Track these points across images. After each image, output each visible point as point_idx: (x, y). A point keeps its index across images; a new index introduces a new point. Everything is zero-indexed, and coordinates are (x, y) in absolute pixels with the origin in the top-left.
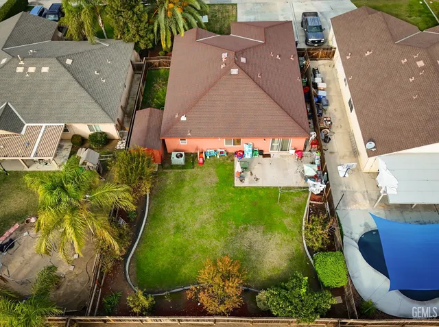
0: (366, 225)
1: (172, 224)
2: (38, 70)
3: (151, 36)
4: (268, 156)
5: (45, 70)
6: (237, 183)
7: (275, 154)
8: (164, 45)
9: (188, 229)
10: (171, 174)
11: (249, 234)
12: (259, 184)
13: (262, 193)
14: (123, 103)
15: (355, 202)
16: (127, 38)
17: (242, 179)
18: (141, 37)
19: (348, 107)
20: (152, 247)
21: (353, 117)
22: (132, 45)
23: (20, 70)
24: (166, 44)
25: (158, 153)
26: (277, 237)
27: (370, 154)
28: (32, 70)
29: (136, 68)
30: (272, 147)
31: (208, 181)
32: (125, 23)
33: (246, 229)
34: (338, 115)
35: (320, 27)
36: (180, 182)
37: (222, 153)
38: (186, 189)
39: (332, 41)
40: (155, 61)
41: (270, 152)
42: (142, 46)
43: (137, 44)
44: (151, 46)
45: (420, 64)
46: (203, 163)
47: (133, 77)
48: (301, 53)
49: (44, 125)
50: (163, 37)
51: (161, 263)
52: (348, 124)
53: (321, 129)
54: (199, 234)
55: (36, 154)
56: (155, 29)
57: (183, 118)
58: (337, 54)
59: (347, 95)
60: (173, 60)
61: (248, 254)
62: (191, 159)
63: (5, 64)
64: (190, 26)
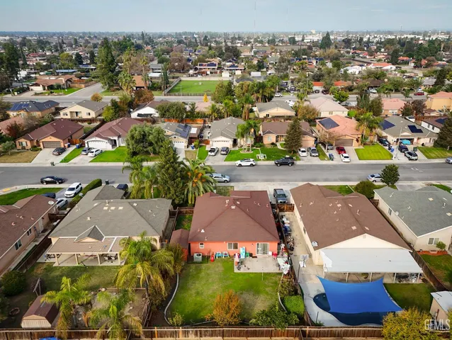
0: (318, 290)
1: (193, 292)
2: (117, 209)
3: (183, 197)
4: (256, 257)
5: (121, 208)
6: (236, 271)
7: (260, 255)
8: (190, 202)
9: (205, 294)
10: (193, 266)
11: (244, 296)
12: (250, 271)
13: (252, 275)
14: (163, 229)
15: (311, 279)
16: (168, 196)
17: (239, 269)
18: (177, 196)
19: (303, 232)
20: (181, 303)
21: (306, 236)
22: (171, 201)
23: (106, 208)
24: (191, 201)
25: (185, 255)
26: (262, 297)
27: (316, 248)
28: (113, 208)
29: (172, 214)
30: (258, 251)
31: (217, 270)
32: (169, 188)
33: (242, 294)
34: (298, 238)
35: (285, 195)
36: (199, 270)
37: (226, 254)
38: (203, 274)
39: (292, 201)
40: (184, 210)
41: (257, 255)
42: (177, 202)
43: (173, 200)
44: (182, 202)
45: (339, 205)
46: (214, 260)
47: (169, 220)
48: (273, 206)
49: (116, 237)
50: (190, 198)
51: (187, 311)
52: (304, 241)
53: (288, 242)
54: (211, 296)
55: (111, 251)
56: (186, 192)
57: (203, 231)
58: (295, 207)
59: (302, 225)
60: (195, 210)
61: (244, 305)
62: (206, 258)
63: (96, 206)
64: (206, 192)
